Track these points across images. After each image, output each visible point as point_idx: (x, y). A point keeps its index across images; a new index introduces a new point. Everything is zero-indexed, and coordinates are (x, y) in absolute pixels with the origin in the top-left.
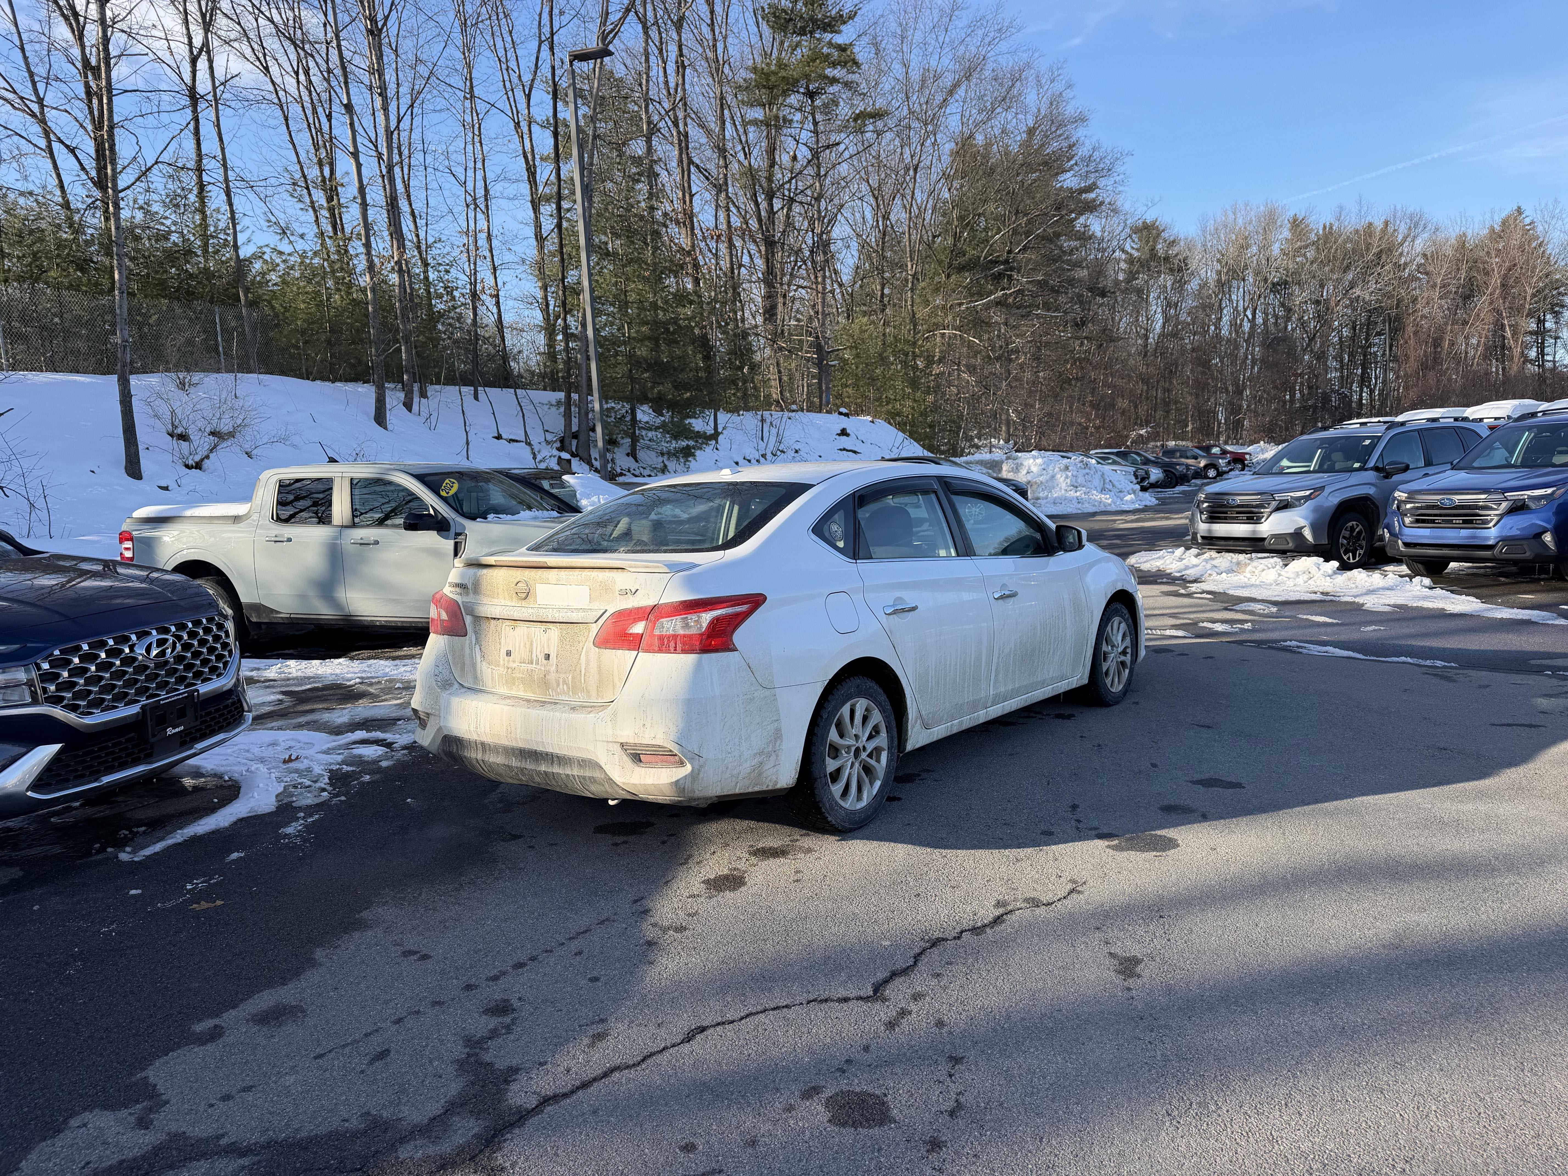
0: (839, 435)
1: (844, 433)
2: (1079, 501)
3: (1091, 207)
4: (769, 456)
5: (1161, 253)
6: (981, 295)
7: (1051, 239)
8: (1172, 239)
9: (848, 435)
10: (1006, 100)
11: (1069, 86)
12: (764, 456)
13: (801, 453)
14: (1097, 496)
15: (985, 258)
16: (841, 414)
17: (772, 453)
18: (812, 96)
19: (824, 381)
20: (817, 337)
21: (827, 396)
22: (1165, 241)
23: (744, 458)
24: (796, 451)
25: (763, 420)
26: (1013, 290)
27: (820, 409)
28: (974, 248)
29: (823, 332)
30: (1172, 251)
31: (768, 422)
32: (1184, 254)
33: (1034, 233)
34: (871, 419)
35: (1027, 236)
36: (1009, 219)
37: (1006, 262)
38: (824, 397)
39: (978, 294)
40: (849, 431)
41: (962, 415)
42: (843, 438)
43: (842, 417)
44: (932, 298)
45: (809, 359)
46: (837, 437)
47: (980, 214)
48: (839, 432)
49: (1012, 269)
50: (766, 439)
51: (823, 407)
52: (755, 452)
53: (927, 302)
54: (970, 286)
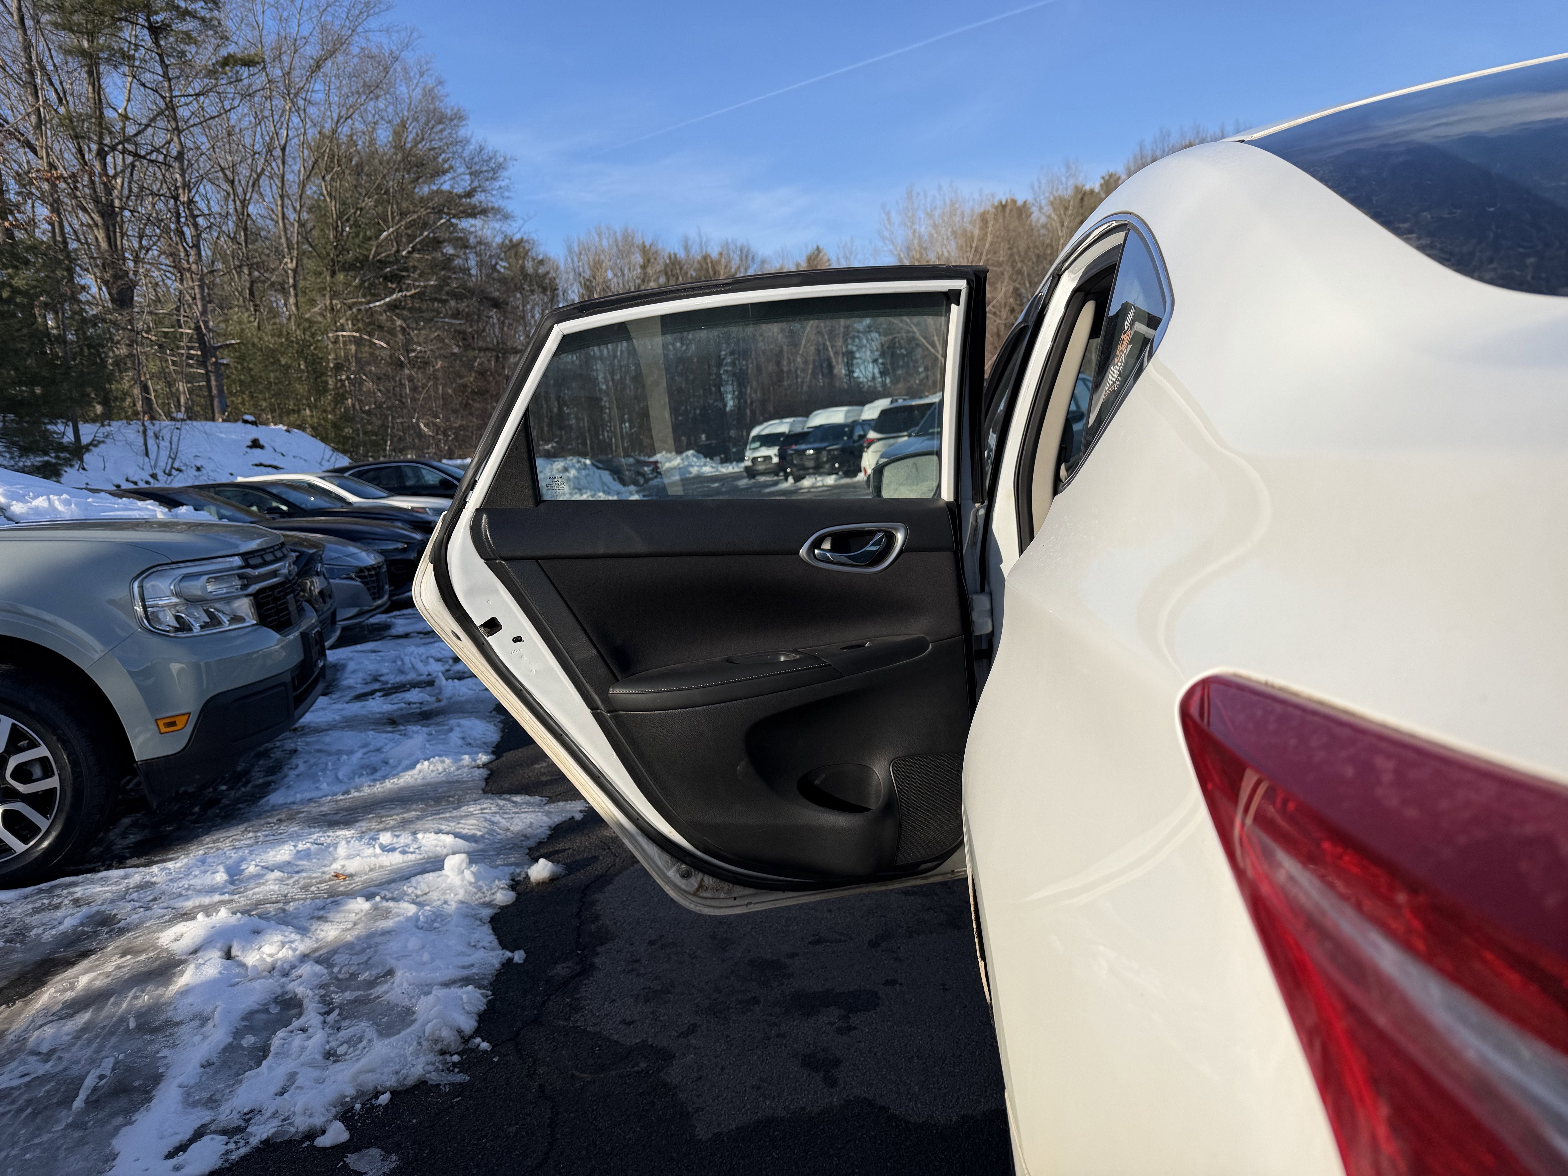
0: (250, 447)
1: (256, 444)
3: (473, 212)
4: (161, 475)
5: (530, 270)
6: (376, 297)
7: (435, 243)
8: (541, 257)
9: (262, 447)
10: (372, 89)
11: (441, 83)
12: (154, 476)
13: (204, 471)
15: (374, 257)
16: (246, 422)
17: (164, 472)
18: (156, 31)
19: (213, 383)
20: (198, 328)
21: (220, 402)
22: (533, 260)
23: (127, 480)
24: (198, 469)
25: (145, 432)
26: (413, 292)
27: (213, 419)
28: (359, 246)
29: (206, 323)
30: (541, 270)
31: (150, 433)
32: (552, 274)
33: (421, 234)
34: (285, 428)
35: (411, 238)
36: (393, 217)
37: (397, 261)
38: (216, 402)
39: (373, 295)
40: (262, 442)
41: (384, 426)
42: (257, 451)
43: (249, 426)
44: (318, 298)
45: (190, 357)
46: (248, 450)
47: (361, 209)
48: (250, 444)
49: (406, 269)
50: (153, 455)
51: (217, 415)
52: (141, 471)
53: (312, 302)
54: (361, 285)
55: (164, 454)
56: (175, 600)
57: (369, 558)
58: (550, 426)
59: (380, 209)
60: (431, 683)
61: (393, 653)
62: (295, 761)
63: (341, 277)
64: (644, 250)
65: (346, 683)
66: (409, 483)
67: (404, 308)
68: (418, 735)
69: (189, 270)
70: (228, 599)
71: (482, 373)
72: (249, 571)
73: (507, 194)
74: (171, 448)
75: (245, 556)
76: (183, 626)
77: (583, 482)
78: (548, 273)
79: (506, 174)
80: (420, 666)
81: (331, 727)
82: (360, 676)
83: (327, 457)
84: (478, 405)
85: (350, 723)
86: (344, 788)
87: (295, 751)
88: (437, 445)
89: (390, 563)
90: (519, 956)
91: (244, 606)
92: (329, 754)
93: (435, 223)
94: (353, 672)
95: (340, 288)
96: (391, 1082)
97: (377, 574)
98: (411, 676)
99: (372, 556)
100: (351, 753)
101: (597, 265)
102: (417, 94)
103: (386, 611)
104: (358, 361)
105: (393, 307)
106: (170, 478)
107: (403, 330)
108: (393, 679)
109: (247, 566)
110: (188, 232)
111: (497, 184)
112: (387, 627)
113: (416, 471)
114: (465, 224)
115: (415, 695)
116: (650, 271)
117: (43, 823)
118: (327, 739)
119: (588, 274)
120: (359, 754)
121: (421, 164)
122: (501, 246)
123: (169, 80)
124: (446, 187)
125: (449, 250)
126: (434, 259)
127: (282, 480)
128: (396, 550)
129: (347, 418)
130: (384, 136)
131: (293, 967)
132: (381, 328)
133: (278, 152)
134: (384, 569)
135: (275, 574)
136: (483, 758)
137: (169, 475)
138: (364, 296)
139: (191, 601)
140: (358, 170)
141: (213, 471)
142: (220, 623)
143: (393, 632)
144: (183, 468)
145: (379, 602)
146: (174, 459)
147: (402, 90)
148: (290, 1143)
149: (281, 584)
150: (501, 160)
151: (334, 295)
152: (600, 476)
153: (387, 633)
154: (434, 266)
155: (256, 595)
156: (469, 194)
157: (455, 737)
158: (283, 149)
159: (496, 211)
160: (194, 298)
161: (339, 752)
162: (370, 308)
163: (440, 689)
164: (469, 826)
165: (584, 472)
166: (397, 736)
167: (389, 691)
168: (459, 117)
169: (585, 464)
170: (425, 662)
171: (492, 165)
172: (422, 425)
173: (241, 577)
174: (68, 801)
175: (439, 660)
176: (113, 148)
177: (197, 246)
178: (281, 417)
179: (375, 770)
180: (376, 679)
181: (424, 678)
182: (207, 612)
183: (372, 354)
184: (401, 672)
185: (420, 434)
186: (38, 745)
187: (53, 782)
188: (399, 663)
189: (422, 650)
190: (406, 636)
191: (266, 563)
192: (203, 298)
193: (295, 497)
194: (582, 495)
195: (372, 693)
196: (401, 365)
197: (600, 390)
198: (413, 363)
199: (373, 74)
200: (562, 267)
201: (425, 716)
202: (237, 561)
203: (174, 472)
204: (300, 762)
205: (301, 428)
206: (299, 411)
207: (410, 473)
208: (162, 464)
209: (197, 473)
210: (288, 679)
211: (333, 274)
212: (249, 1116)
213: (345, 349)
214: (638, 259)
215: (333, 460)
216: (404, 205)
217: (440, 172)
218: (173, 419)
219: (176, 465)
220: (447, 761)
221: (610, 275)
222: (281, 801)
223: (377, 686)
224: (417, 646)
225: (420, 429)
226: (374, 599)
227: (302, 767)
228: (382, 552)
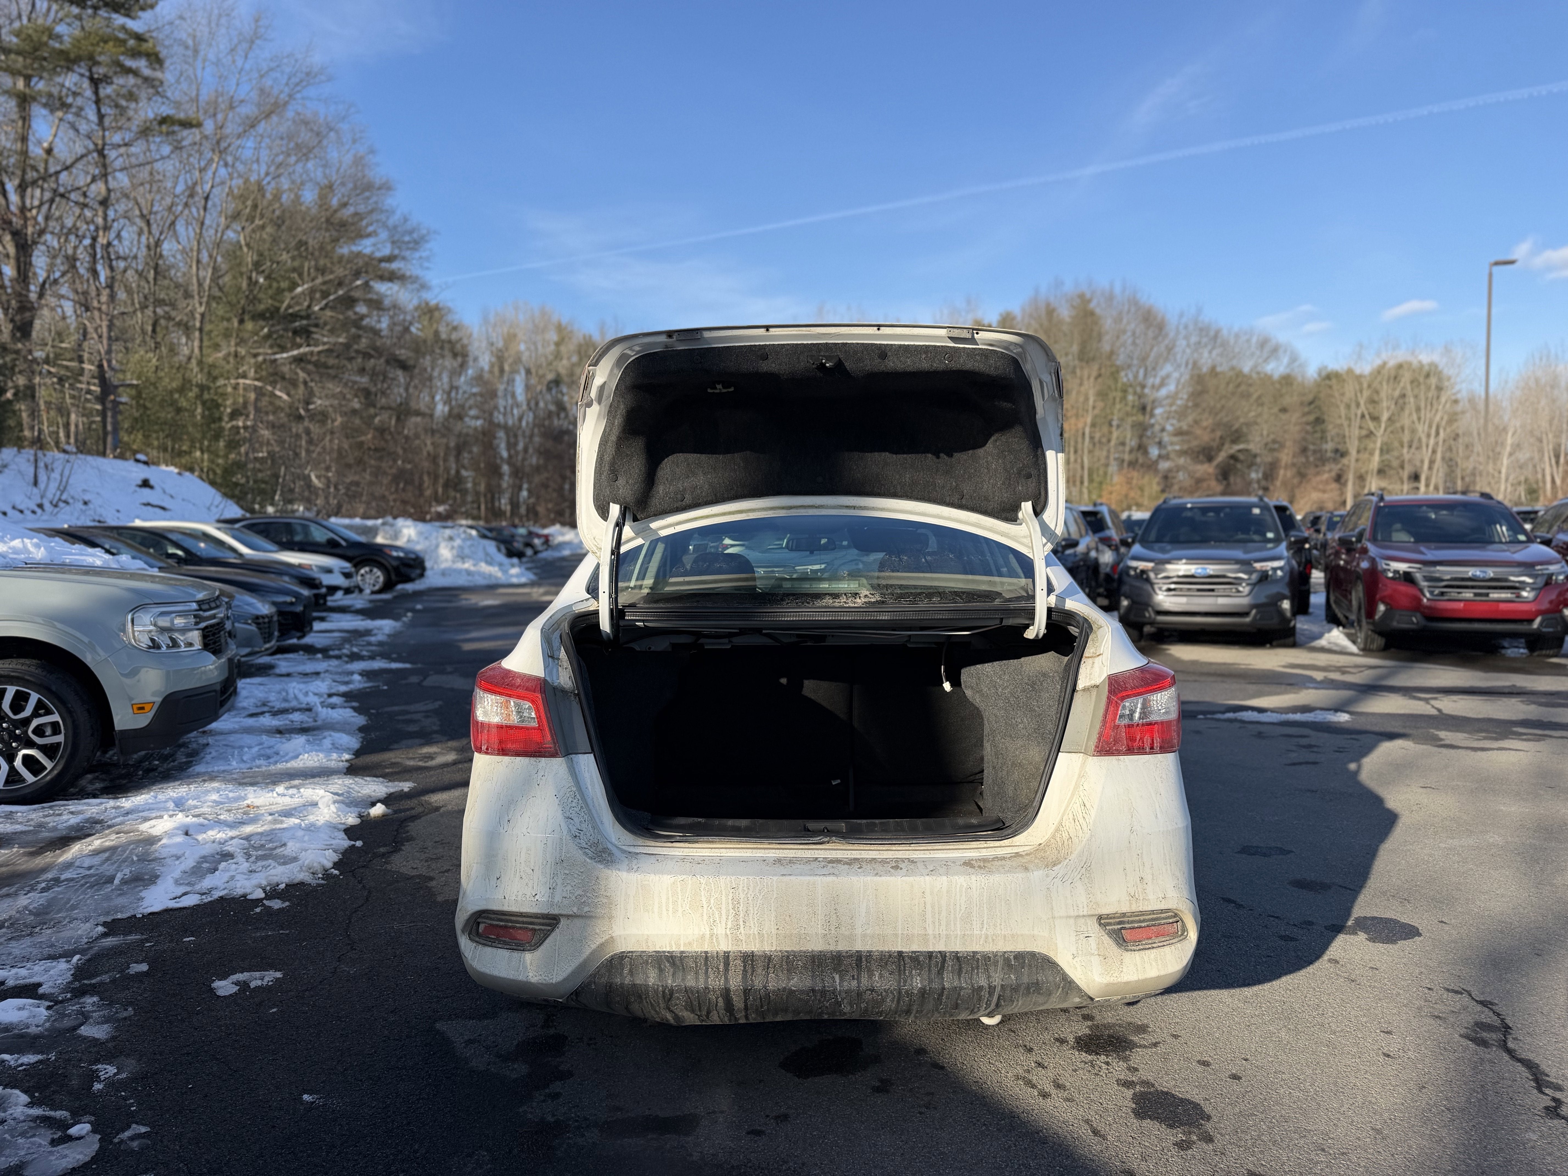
0: (140, 486)
1: (146, 484)
2: (469, 573)
3: (392, 277)
4: (47, 506)
5: (444, 336)
6: (283, 349)
7: (349, 302)
8: (455, 323)
9: (151, 487)
10: (304, 152)
11: (372, 151)
12: (40, 506)
13: (91, 506)
14: (484, 568)
15: (286, 309)
16: (137, 461)
17: (51, 503)
18: (95, 83)
19: (109, 420)
20: (100, 366)
21: (114, 439)
22: (448, 325)
23: (14, 508)
24: (85, 503)
25: (36, 461)
26: (320, 348)
27: (103, 454)
28: (271, 297)
29: (109, 362)
30: (454, 336)
31: (41, 464)
32: (465, 341)
33: (335, 292)
34: (176, 470)
35: (325, 295)
36: (309, 274)
37: (308, 317)
38: (109, 439)
39: (279, 346)
40: (152, 482)
41: (276, 476)
42: (146, 491)
43: (141, 466)
44: (223, 344)
45: (89, 392)
46: (138, 489)
47: (278, 263)
48: (140, 483)
49: (317, 326)
50: (42, 485)
51: (108, 451)
52: (27, 500)
53: (217, 347)
54: (268, 336)
55: (53, 486)
56: (152, 628)
57: (264, 608)
58: (446, 486)
59: (296, 264)
60: (309, 710)
61: (278, 687)
62: (208, 750)
63: (249, 325)
64: (560, 328)
65: (240, 705)
66: (298, 538)
67: (309, 362)
68: (299, 740)
69: (99, 309)
70: (184, 630)
71: (382, 431)
72: (201, 613)
73: (426, 264)
74: (61, 481)
75: (200, 603)
76: (155, 645)
77: (467, 551)
78: (461, 339)
79: (428, 246)
80: (301, 697)
81: (231, 732)
82: (252, 701)
83: (216, 503)
84: (373, 462)
85: (248, 731)
86: (248, 766)
87: (208, 744)
88: (326, 498)
89: (280, 613)
90: (359, 844)
91: (195, 636)
92: (233, 747)
93: (351, 283)
94: (246, 698)
95: (246, 335)
96: (287, 880)
97: (269, 622)
98: (294, 704)
99: (267, 606)
100: (250, 747)
101: (511, 338)
102: (348, 159)
103: (273, 654)
104: (257, 410)
105: (299, 360)
106: (56, 510)
107: (305, 383)
108: (278, 705)
109: (201, 610)
110: (103, 274)
111: (417, 255)
112: (271, 667)
113: (305, 528)
114: (382, 288)
115: (296, 717)
116: (563, 349)
117: (48, 764)
118: (232, 739)
119: (500, 344)
120: (256, 749)
121: (343, 224)
122: (417, 308)
123: (104, 130)
124: (367, 251)
125: (362, 309)
126: (346, 318)
127: (179, 528)
128: (285, 603)
129: (239, 466)
130: (309, 196)
131: (226, 841)
132: (283, 378)
133: (199, 200)
134: (275, 618)
135: (214, 617)
136: (347, 756)
137: (56, 506)
138: (271, 347)
139: (163, 630)
140: (279, 223)
141: (100, 507)
142: (179, 646)
143: (277, 671)
144: (71, 501)
145: (267, 646)
146: (62, 492)
147: (333, 155)
148: (233, 899)
149: (218, 624)
150: (424, 232)
151: (241, 342)
152: (484, 548)
153: (271, 672)
154: (345, 325)
155: (203, 629)
156: (390, 259)
157: (327, 743)
158: (207, 198)
159: (415, 279)
160: (100, 337)
161: (241, 747)
162: (275, 360)
163: (317, 714)
164: (334, 788)
165: (468, 543)
166: (284, 740)
167: (275, 713)
168: (387, 187)
169: (470, 535)
170: (306, 694)
171: (415, 236)
172: (313, 478)
173: (195, 616)
174: (68, 751)
175: (315, 694)
176: (34, 183)
177: (110, 286)
178: (172, 458)
179: (269, 757)
180: (264, 705)
181: (304, 706)
182: (171, 638)
183: (271, 403)
184: (286, 700)
185: (309, 485)
186: (53, 713)
187: (60, 738)
188: (284, 694)
189: (302, 686)
190: (288, 675)
191: (211, 609)
192: (109, 338)
193: (188, 543)
194: (464, 563)
195: (263, 713)
196: (300, 418)
197: (501, 458)
198: (312, 416)
199: (305, 136)
200: (475, 334)
201: (304, 730)
202: (194, 606)
203: (61, 505)
204: (213, 751)
205: (191, 470)
206: (190, 453)
207: (299, 529)
208: (50, 495)
209: (84, 507)
210: (218, 688)
211: (241, 321)
212: (210, 890)
213: (244, 396)
214: (553, 336)
215: (222, 506)
216: (322, 262)
217: (361, 235)
218: (65, 451)
219: (64, 497)
220: (321, 755)
221: (522, 347)
222: (203, 770)
223: (265, 709)
224: (298, 683)
225: (311, 480)
226: (265, 643)
227: (214, 754)
228: (274, 604)
